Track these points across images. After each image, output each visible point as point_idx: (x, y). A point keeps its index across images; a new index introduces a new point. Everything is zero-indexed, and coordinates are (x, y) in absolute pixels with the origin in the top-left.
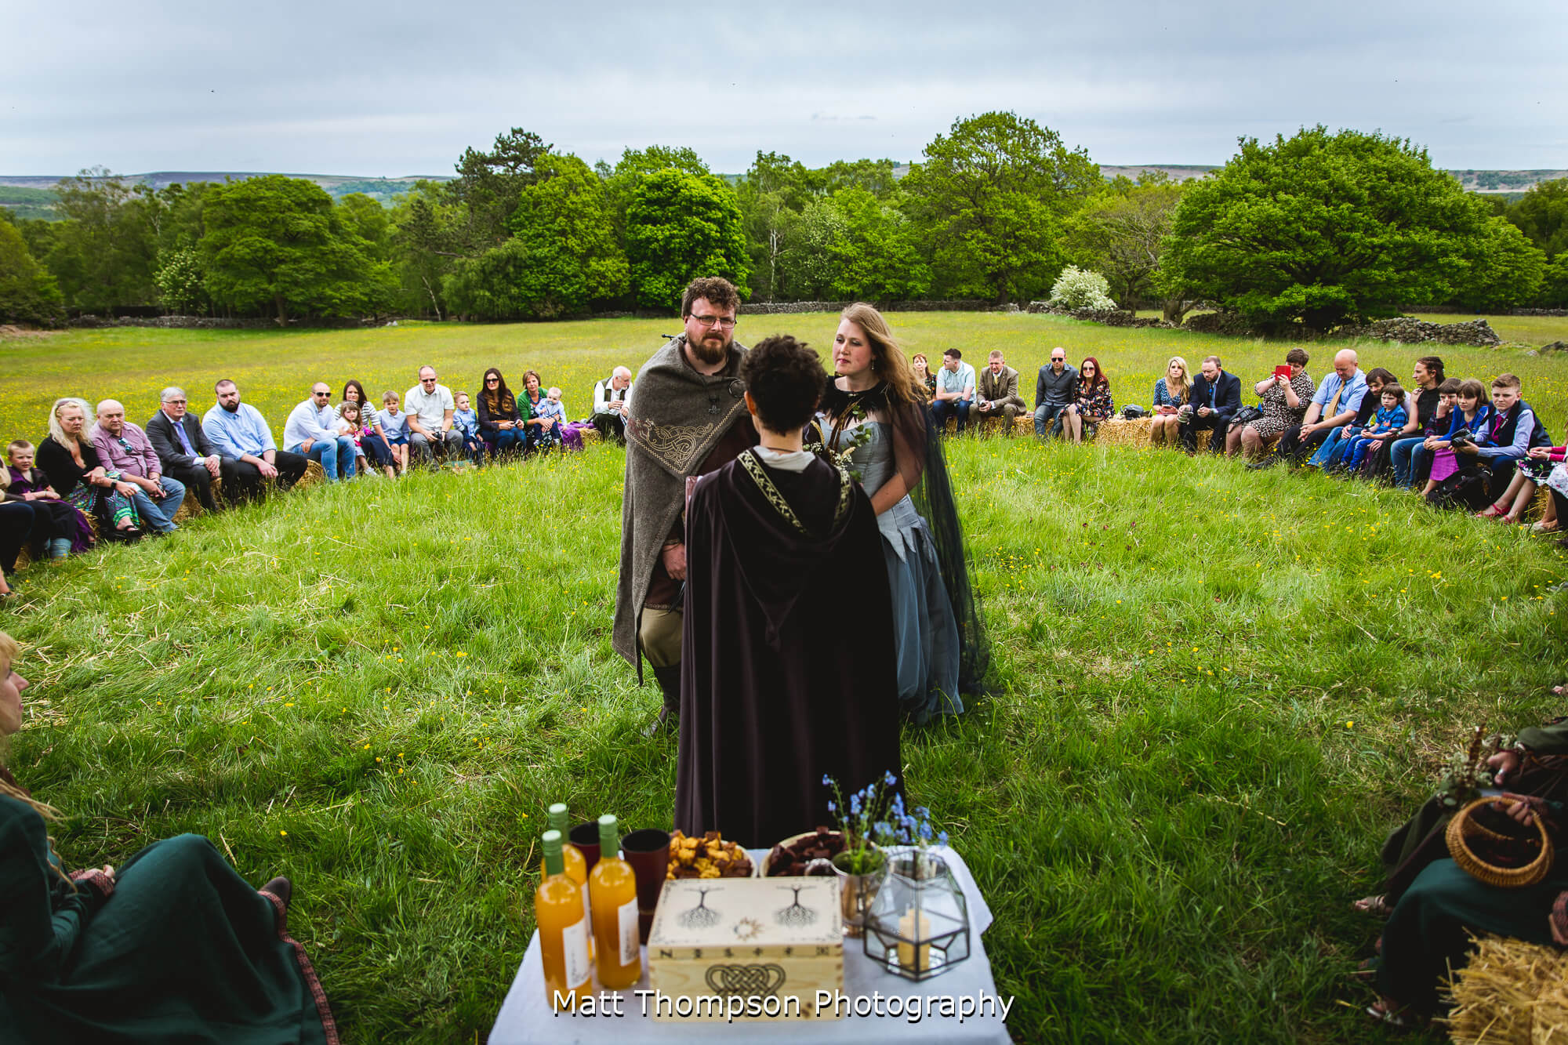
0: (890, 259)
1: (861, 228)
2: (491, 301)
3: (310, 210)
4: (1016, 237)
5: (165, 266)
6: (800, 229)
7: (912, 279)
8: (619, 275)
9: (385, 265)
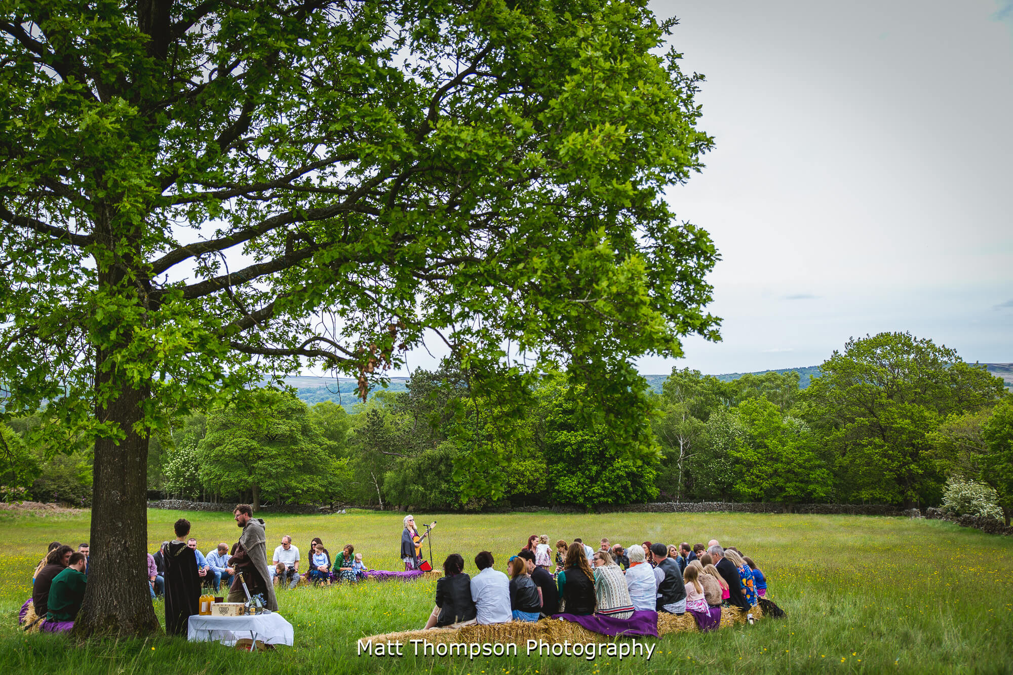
0: (788, 464)
1: (763, 435)
2: (424, 495)
3: (288, 417)
4: (913, 445)
5: (172, 459)
6: (704, 435)
7: (811, 483)
8: (537, 475)
9: (344, 461)
